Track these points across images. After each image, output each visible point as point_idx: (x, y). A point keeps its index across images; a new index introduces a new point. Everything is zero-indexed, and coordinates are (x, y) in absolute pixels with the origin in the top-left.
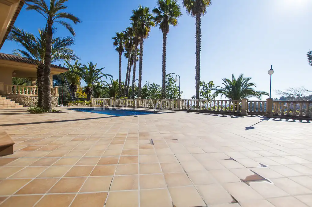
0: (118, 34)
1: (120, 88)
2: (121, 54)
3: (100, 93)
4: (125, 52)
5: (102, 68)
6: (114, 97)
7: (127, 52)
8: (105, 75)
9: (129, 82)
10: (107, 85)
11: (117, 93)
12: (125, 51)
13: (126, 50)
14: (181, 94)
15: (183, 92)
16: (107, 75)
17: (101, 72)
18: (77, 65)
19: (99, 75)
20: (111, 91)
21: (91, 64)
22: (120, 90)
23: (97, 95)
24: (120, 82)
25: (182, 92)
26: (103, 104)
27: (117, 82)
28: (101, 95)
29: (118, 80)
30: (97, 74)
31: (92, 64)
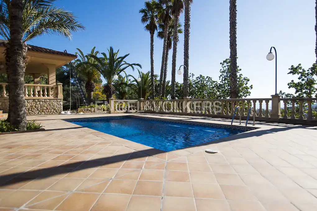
0: (148, 4)
1: (152, 84)
2: (152, 33)
3: (125, 92)
4: (159, 30)
5: (126, 54)
6: (144, 97)
7: (161, 30)
8: (131, 65)
9: (165, 75)
10: (133, 81)
11: (148, 92)
12: (158, 28)
13: (161, 26)
14: (249, 90)
15: (253, 86)
16: (133, 64)
17: (125, 62)
18: (94, 54)
19: (122, 65)
20: (140, 88)
21: (111, 50)
22: (153, 87)
23: (121, 96)
24: (152, 75)
25: (251, 87)
26: (127, 109)
27: (148, 76)
28: (127, 96)
29: (149, 73)
30: (120, 64)
31: (113, 51)
